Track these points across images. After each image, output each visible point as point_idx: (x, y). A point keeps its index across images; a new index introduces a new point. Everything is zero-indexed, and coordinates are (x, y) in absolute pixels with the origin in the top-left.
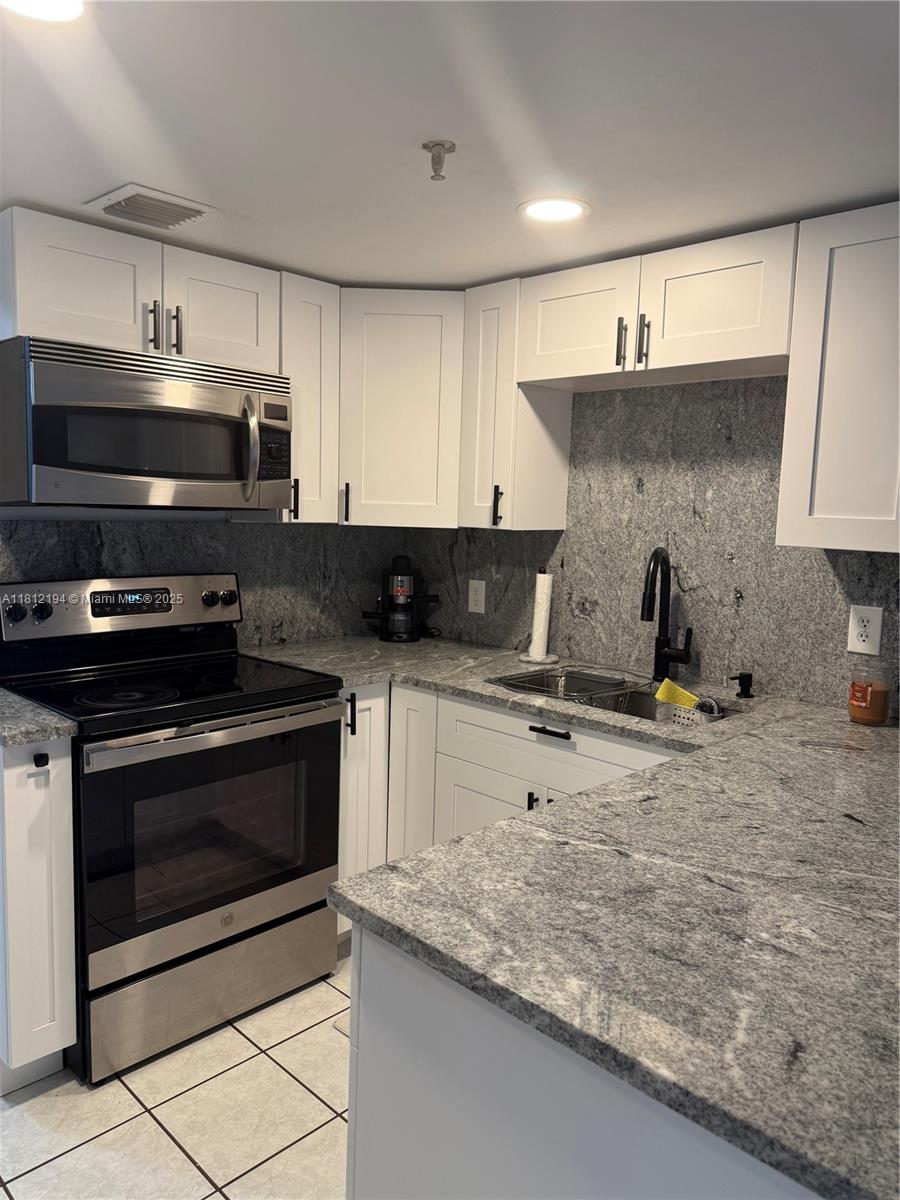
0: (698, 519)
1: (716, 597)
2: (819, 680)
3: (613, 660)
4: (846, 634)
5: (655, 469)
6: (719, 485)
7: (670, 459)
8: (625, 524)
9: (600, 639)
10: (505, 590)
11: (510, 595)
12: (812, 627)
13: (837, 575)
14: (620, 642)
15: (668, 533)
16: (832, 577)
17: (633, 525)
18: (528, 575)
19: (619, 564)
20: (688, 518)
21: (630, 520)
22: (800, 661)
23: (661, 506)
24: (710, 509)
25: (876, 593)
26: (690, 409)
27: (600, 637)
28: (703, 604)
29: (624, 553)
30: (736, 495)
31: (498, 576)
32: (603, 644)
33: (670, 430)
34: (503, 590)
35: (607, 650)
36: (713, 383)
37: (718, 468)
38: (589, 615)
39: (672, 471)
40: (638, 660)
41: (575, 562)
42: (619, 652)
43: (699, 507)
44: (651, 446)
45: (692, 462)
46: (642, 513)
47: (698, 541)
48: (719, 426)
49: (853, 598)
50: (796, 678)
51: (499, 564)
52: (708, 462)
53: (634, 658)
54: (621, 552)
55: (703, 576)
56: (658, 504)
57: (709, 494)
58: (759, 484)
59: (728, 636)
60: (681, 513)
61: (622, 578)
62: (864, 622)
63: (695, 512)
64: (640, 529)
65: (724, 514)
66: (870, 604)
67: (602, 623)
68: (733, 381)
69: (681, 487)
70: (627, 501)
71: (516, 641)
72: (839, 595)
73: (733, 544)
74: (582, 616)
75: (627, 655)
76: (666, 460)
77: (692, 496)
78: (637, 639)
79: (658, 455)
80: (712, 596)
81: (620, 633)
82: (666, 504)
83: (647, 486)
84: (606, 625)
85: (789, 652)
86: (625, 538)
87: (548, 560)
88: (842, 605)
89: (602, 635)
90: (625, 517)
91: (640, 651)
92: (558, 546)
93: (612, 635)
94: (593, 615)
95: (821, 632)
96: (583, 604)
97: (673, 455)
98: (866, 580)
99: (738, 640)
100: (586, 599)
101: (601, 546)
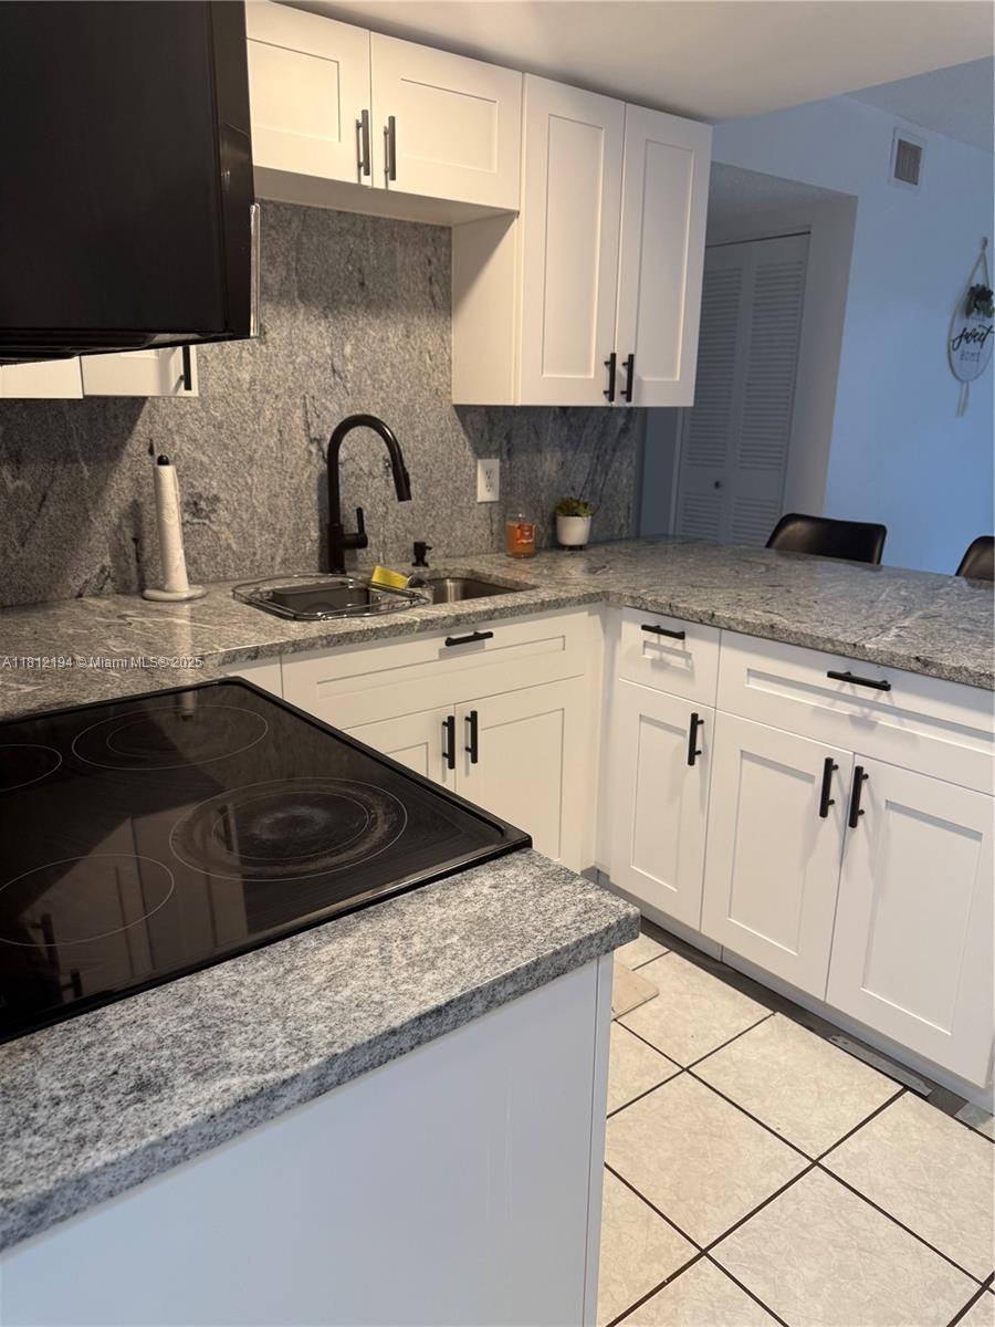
0: (338, 379)
1: (366, 470)
2: (459, 534)
3: (251, 570)
4: (475, 487)
5: (278, 313)
6: (357, 339)
7: (297, 301)
8: (246, 386)
9: (229, 547)
10: (41, 505)
11: (52, 510)
12: (450, 486)
13: (466, 433)
14: (257, 545)
15: (305, 398)
16: (462, 436)
17: (258, 387)
18: (87, 474)
19: (243, 440)
20: (327, 378)
21: (253, 381)
22: (444, 519)
23: (293, 363)
24: (350, 367)
25: (494, 447)
26: (315, 240)
27: (229, 545)
28: (353, 480)
29: (250, 426)
30: (375, 352)
31: (18, 483)
32: (234, 553)
33: (294, 264)
34: (35, 506)
35: (239, 558)
36: (340, 213)
37: (354, 318)
38: (208, 517)
39: (301, 317)
40: (284, 561)
41: (173, 444)
42: (258, 557)
43: (338, 364)
44: (270, 281)
45: (325, 309)
46: (269, 372)
47: (340, 406)
48: (350, 268)
49: (479, 453)
50: (442, 537)
51: (19, 462)
52: (342, 310)
53: (278, 559)
54: (245, 425)
55: (350, 447)
56: (288, 360)
57: (348, 350)
58: (396, 340)
59: (381, 509)
60: (318, 372)
61: (251, 459)
62: (488, 473)
63: (334, 371)
64: (268, 392)
65: (365, 374)
66: (490, 457)
67: (228, 525)
68: (361, 215)
69: (314, 339)
70: (245, 354)
71: (76, 585)
72: (469, 453)
73: (378, 408)
74: (196, 520)
75: (269, 559)
76: (292, 303)
77: (328, 350)
78: (281, 535)
79: (281, 295)
80: (361, 469)
81: (256, 533)
82: (299, 360)
83: (272, 334)
84: (235, 526)
85: (434, 513)
86: (248, 406)
87: (123, 445)
88: (471, 461)
89: (231, 541)
90: (246, 376)
91: (286, 550)
92: (139, 422)
93: (244, 537)
94: (213, 517)
95: (457, 489)
96: (196, 504)
97: (301, 296)
98: (486, 436)
99: (390, 511)
100: (200, 496)
101: (215, 418)
